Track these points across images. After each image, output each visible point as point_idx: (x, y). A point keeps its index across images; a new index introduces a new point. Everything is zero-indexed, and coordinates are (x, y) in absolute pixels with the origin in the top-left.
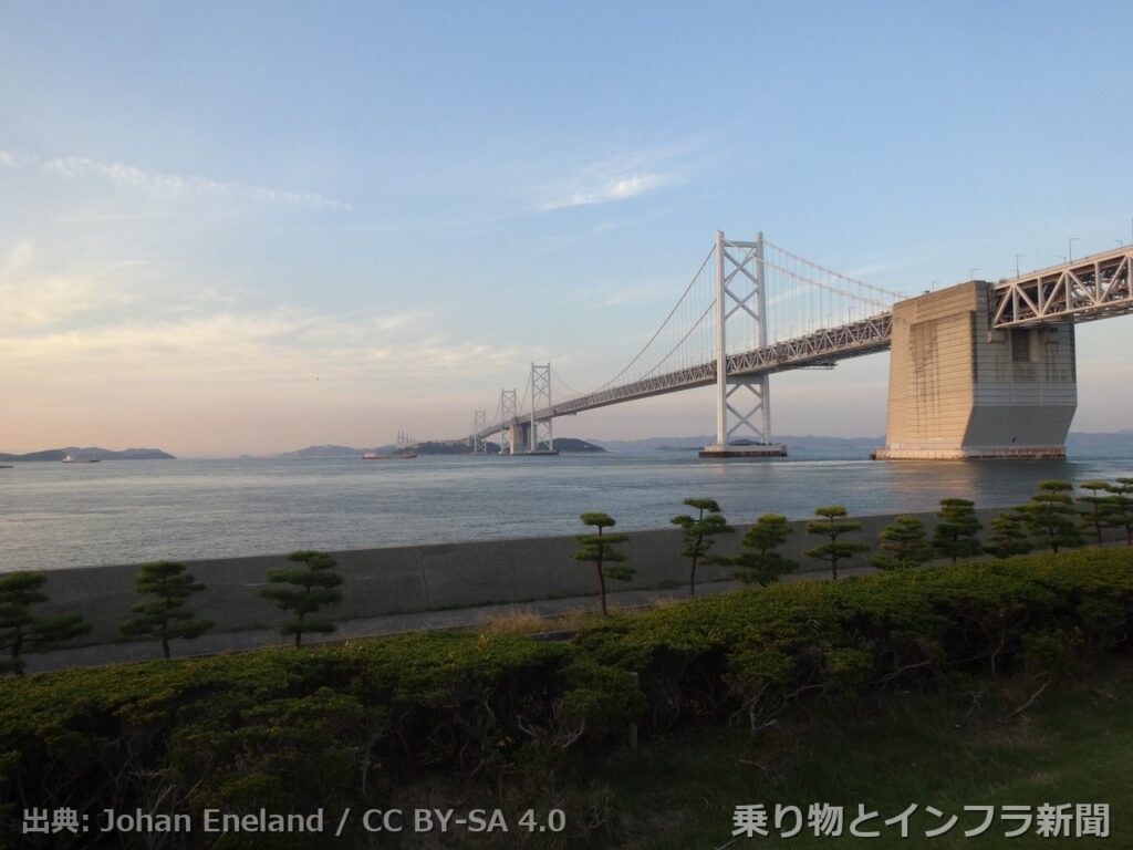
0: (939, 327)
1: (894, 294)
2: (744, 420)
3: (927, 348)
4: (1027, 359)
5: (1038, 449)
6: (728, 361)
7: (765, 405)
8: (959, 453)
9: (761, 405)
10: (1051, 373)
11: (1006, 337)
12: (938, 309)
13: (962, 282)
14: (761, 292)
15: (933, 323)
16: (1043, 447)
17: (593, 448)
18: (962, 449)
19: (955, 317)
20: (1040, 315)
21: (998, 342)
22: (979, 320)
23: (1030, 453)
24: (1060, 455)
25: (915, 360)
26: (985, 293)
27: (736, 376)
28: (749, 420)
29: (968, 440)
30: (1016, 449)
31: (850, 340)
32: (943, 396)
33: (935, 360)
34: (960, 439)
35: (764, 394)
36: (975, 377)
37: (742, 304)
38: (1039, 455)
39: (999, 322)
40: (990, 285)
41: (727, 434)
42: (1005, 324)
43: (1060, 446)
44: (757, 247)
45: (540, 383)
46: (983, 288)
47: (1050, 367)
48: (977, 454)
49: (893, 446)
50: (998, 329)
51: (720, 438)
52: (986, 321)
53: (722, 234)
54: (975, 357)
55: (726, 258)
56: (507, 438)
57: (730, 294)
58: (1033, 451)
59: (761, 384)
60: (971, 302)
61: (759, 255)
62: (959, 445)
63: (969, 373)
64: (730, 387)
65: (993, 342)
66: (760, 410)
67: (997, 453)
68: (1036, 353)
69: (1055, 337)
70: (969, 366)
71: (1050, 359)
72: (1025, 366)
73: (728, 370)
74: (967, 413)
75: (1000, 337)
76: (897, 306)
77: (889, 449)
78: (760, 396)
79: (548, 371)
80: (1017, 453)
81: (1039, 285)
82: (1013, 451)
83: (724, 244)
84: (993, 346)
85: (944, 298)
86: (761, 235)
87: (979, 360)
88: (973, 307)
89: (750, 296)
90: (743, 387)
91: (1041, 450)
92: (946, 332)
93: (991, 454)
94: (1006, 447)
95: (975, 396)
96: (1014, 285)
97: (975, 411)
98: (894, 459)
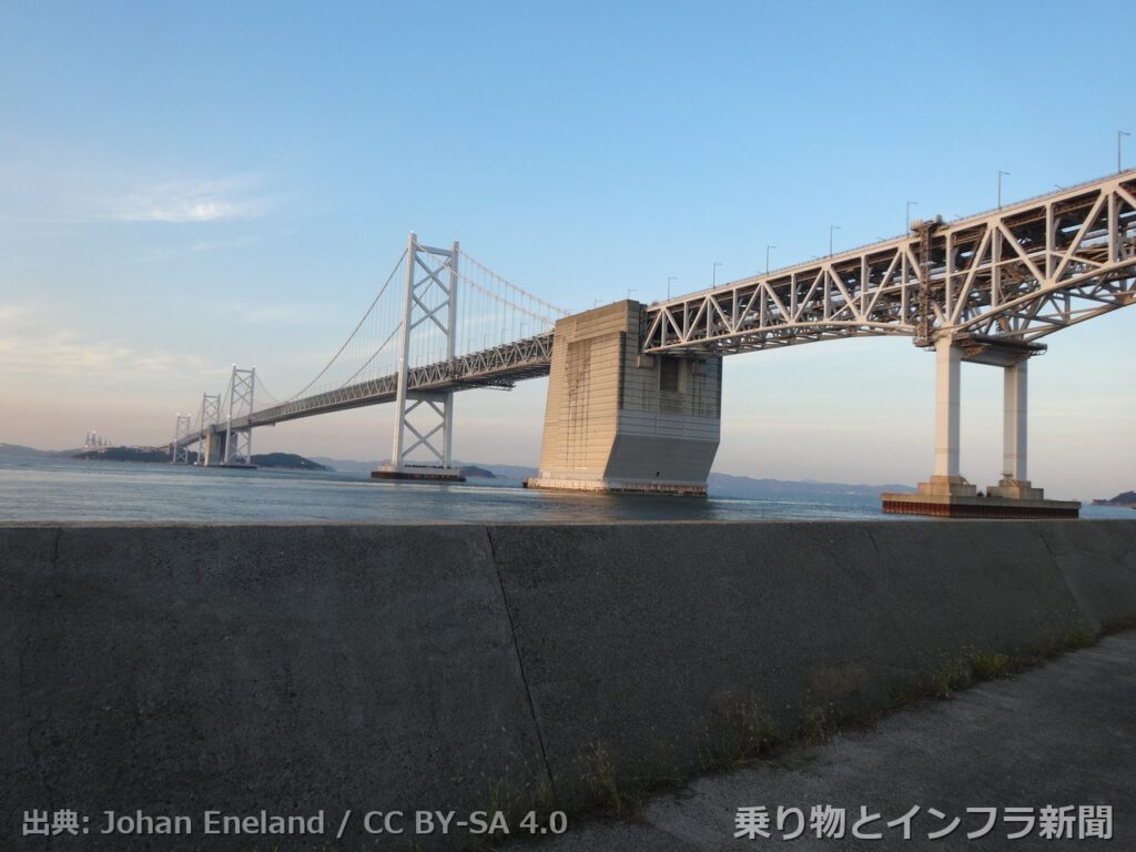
0: (593, 347)
1: (559, 310)
2: (423, 440)
3: (581, 369)
4: (675, 389)
5: (680, 485)
6: (409, 374)
7: (447, 426)
8: (600, 485)
9: (443, 425)
10: (696, 407)
11: (655, 363)
12: (594, 328)
13: (617, 301)
14: (452, 304)
15: (588, 342)
16: (684, 483)
17: (310, 465)
18: (604, 480)
19: (607, 337)
20: (684, 341)
21: (647, 368)
22: (628, 342)
23: (673, 489)
24: (701, 493)
25: (569, 381)
26: (637, 314)
27: (415, 391)
28: (428, 440)
29: (611, 471)
30: (658, 484)
31: (519, 359)
32: (590, 422)
33: (586, 383)
34: (602, 470)
35: (447, 414)
36: (621, 403)
37: (430, 315)
38: (681, 491)
39: (650, 347)
40: (643, 307)
41: (402, 455)
42: (654, 349)
43: (700, 484)
44: (452, 256)
45: (242, 389)
46: (635, 308)
47: (697, 400)
48: (619, 486)
49: (546, 474)
50: (648, 354)
51: (394, 458)
52: (636, 343)
53: (414, 237)
54: (622, 381)
55: (417, 264)
56: (203, 448)
57: (418, 302)
58: (675, 487)
59: (445, 402)
60: (621, 323)
61: (453, 265)
62: (601, 476)
63: (614, 398)
64: (409, 403)
65: (640, 367)
66: (442, 429)
67: (639, 488)
68: (684, 385)
69: (703, 368)
70: (615, 390)
71: (697, 391)
72: (672, 396)
73: (409, 385)
74: (611, 441)
75: (648, 362)
76: (559, 323)
77: (541, 477)
78: (443, 415)
79: (252, 377)
80: (659, 488)
81: (685, 309)
82: (656, 485)
83: (416, 248)
84: (641, 372)
85: (600, 316)
86: (456, 245)
87: (626, 385)
88: (624, 328)
89: (441, 307)
90: (425, 404)
91: (683, 486)
92: (598, 352)
93: (634, 487)
94: (648, 481)
95: (620, 424)
96: (663, 308)
97: (619, 440)
98: (544, 488)
